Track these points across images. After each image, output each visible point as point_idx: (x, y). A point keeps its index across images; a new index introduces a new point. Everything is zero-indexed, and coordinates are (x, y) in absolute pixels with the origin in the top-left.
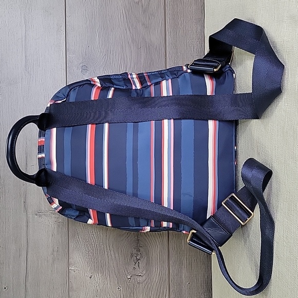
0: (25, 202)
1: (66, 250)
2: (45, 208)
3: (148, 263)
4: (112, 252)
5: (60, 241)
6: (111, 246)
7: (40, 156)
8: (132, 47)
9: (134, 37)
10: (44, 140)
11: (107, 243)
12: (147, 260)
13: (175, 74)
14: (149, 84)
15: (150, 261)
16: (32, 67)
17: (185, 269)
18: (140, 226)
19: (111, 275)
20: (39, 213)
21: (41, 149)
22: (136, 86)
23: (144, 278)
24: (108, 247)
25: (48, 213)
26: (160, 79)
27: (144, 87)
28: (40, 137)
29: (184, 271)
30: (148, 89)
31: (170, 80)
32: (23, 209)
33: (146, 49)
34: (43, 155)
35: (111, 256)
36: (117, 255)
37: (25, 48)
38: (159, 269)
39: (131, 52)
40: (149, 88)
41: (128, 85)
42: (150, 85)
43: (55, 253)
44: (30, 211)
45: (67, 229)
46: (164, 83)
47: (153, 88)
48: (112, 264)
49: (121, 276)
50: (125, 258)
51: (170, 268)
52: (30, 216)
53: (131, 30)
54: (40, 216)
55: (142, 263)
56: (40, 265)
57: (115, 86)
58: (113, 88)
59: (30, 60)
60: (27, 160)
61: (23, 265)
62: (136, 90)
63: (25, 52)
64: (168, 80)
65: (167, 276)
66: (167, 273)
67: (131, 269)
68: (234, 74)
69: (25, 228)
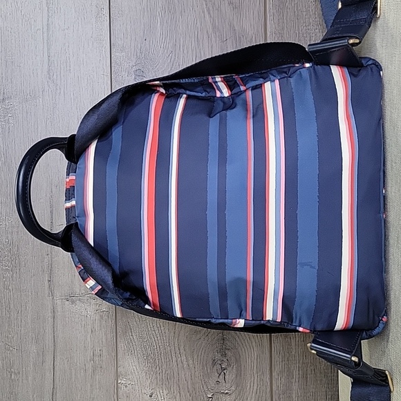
0: (49, 281)
1: (114, 354)
2: (80, 290)
3: (239, 374)
4: (184, 358)
5: (104, 340)
6: (182, 348)
7: (68, 205)
8: (213, 39)
9: (217, 24)
10: (74, 177)
11: (176, 343)
12: (237, 371)
13: (286, 73)
14: (242, 88)
15: (243, 372)
16: (59, 73)
17: (297, 384)
18: (227, 319)
19: (182, 392)
20: (71, 298)
21: (70, 194)
22: (221, 92)
23: (233, 396)
24: (177, 349)
25: (85, 298)
26: (261, 81)
27: (235, 94)
28: (68, 174)
29: (295, 387)
30: (242, 96)
31: (277, 82)
32: (47, 292)
33: (234, 42)
34: (74, 203)
35: (182, 363)
36: (191, 362)
37: (48, 43)
38: (256, 385)
39: (212, 47)
40: (244, 94)
41: (208, 90)
42: (245, 91)
43: (96, 359)
44: (57, 294)
45: (114, 321)
46: (268, 86)
47: (249, 93)
48: (183, 376)
49: (198, 393)
50: (203, 366)
51: (274, 382)
52: (59, 302)
53: (211, 12)
54: (73, 302)
55: (230, 375)
56: (73, 376)
57: (188, 92)
58: (185, 96)
59: (55, 62)
60: (52, 217)
61: (49, 375)
62: (222, 98)
63: (48, 50)
64: (274, 81)
65: (268, 395)
66: (269, 390)
67: (212, 383)
68: (381, 72)
69: (51, 320)
